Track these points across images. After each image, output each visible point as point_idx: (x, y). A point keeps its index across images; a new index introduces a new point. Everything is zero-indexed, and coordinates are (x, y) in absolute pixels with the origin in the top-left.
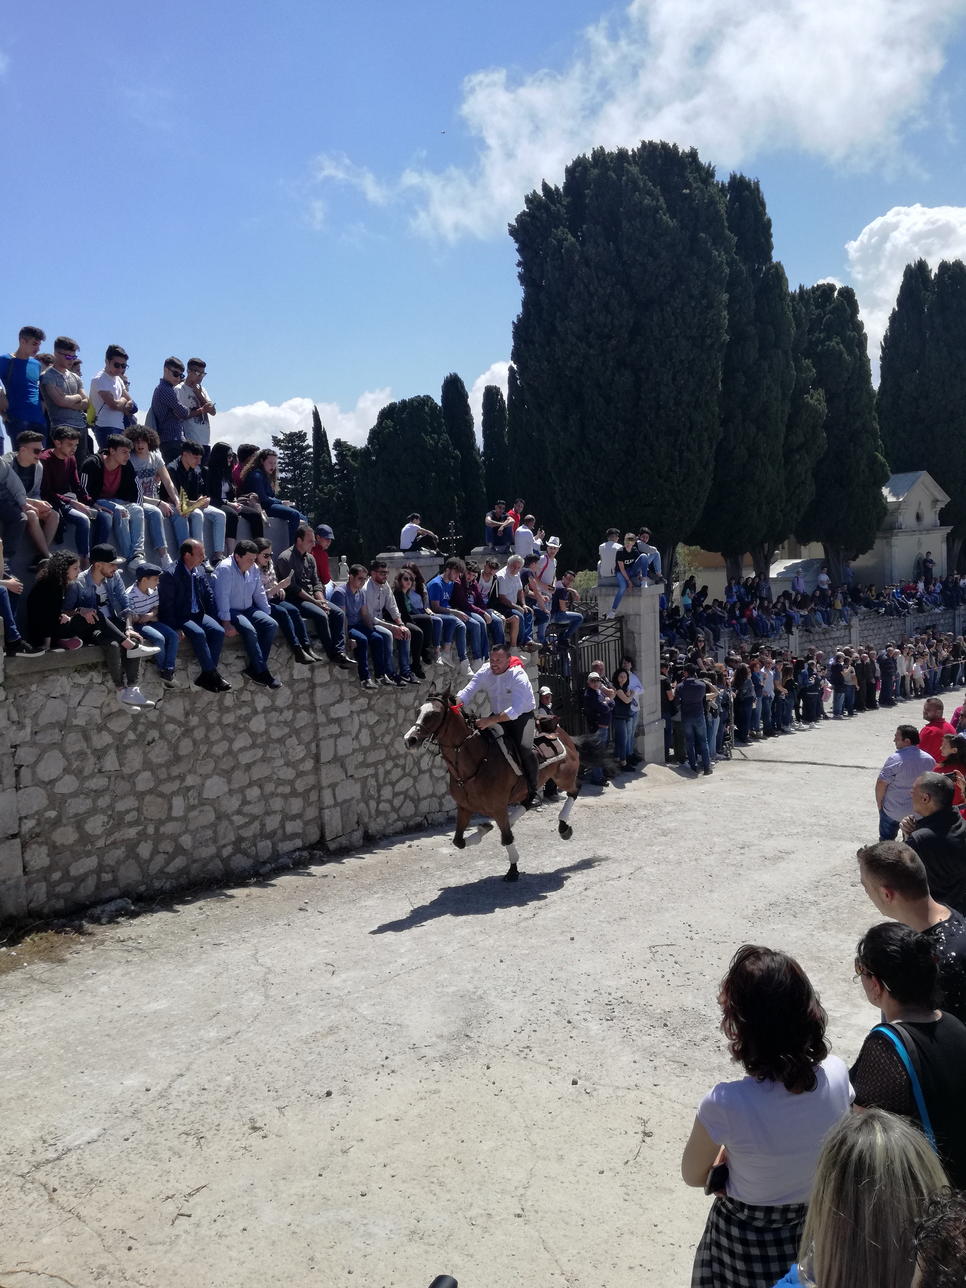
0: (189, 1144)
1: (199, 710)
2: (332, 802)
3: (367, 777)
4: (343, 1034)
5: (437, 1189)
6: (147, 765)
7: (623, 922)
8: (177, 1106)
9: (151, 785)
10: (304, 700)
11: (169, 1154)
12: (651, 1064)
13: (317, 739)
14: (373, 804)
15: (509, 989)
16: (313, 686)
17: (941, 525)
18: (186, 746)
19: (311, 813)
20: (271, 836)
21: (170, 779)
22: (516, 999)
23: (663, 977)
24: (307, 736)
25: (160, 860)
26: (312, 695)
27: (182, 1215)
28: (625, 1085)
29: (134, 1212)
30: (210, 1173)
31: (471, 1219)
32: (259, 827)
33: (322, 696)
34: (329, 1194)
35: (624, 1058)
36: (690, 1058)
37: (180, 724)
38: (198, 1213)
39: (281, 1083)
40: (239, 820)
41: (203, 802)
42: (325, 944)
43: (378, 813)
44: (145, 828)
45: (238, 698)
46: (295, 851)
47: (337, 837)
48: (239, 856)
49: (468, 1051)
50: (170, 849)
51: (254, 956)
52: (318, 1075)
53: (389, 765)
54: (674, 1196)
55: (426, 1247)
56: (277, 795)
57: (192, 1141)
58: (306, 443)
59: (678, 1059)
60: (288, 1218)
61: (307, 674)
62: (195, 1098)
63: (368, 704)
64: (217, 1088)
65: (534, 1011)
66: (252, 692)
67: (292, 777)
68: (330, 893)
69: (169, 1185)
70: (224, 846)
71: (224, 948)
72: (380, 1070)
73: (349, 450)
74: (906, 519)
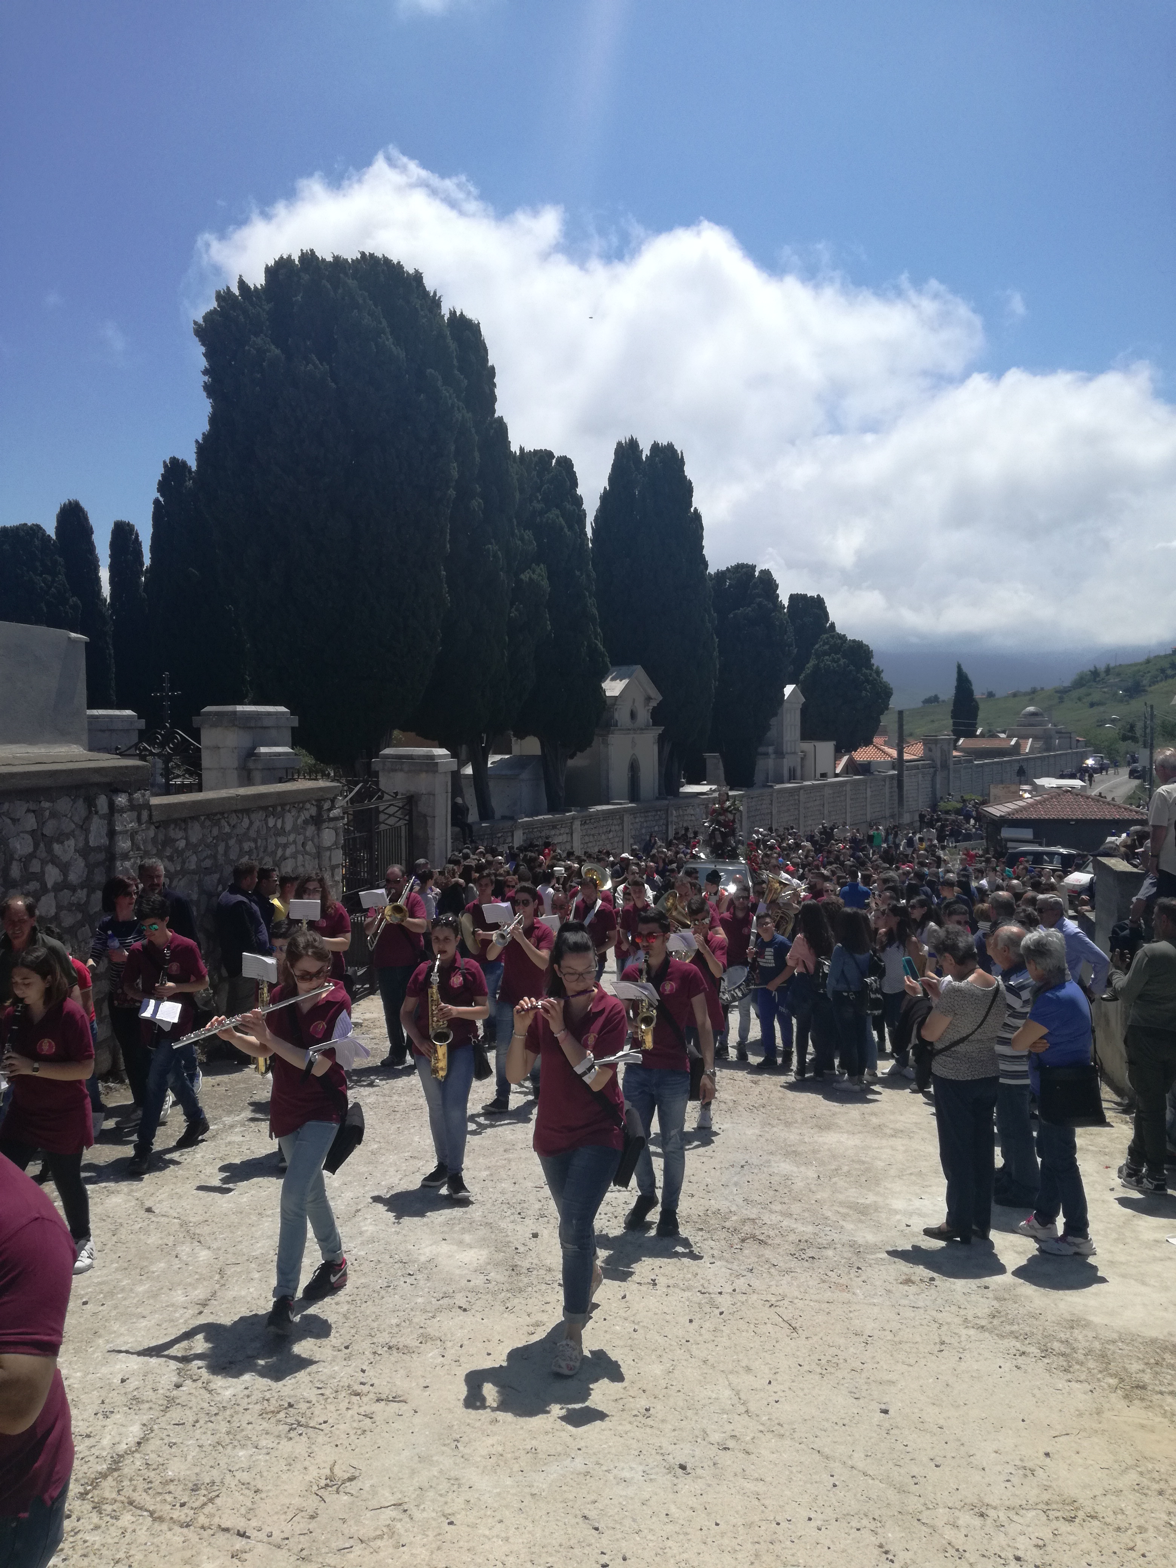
17: (653, 725)
74: (622, 715)
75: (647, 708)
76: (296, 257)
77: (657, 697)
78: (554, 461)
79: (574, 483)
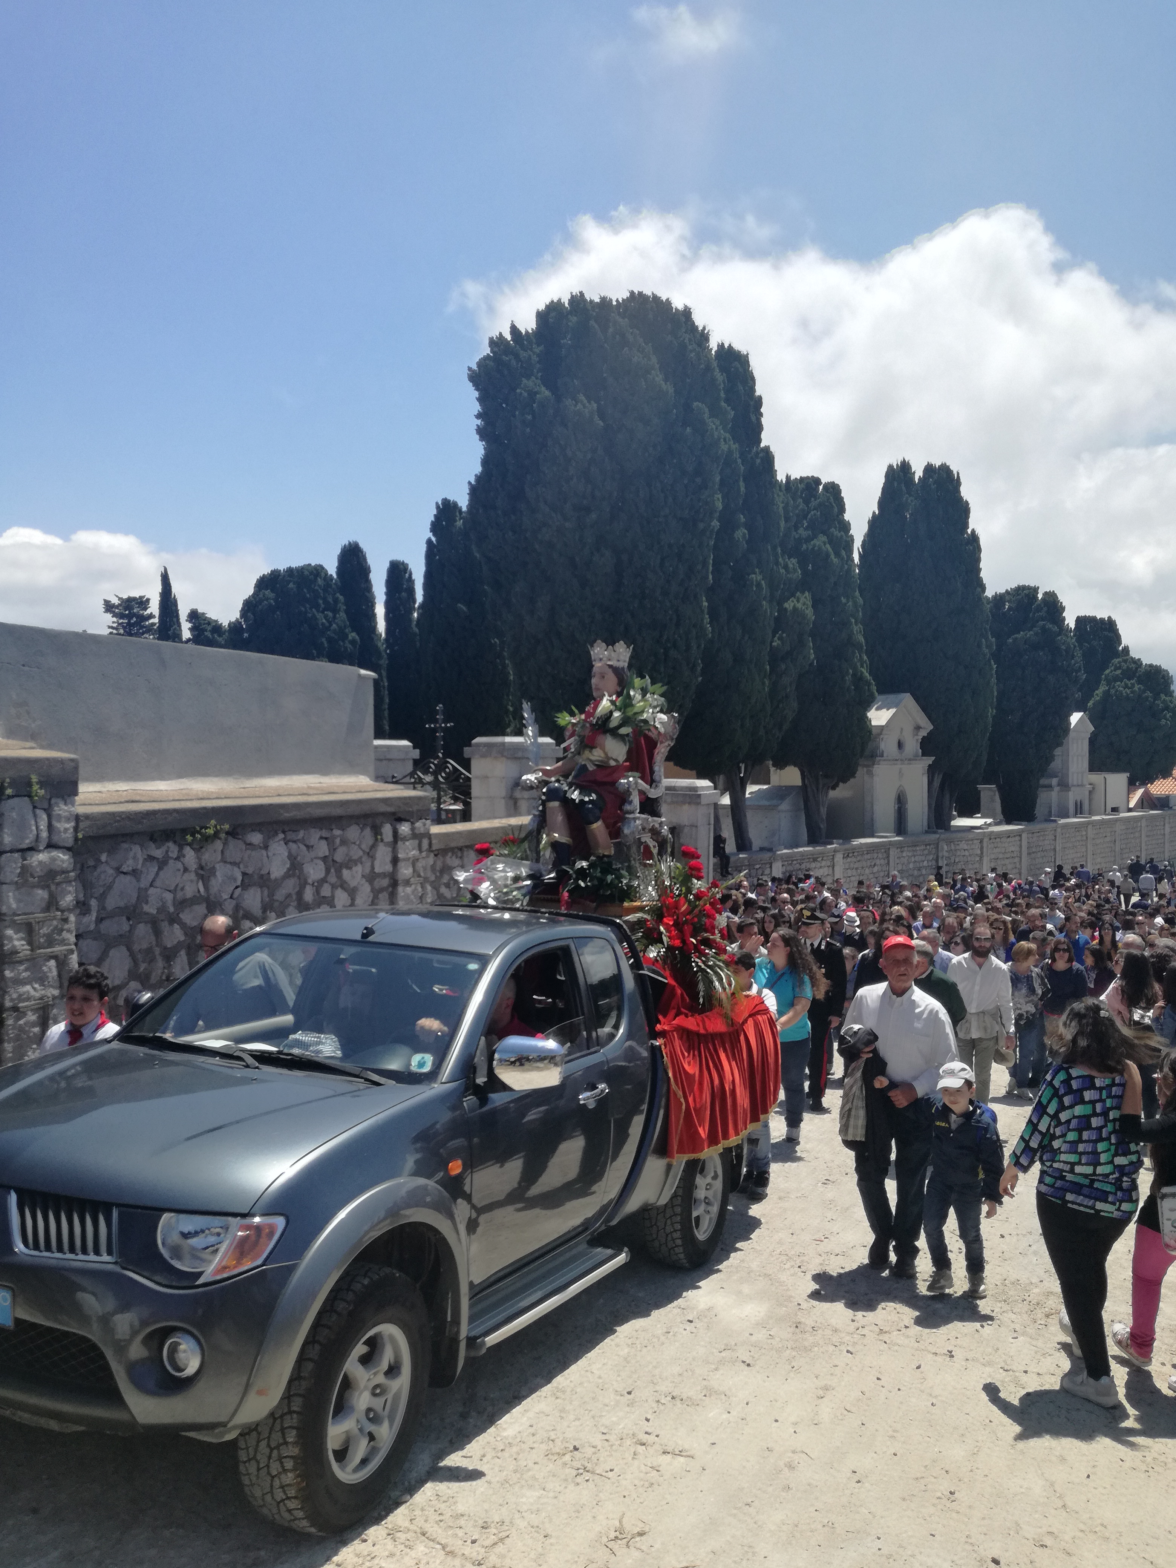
10: (383, 901)
17: (923, 755)
26: (392, 895)
33: (403, 897)
58: (148, 612)
73: (209, 623)
74: (888, 746)
75: (916, 737)
76: (566, 301)
77: (927, 726)
78: (821, 487)
79: (842, 509)
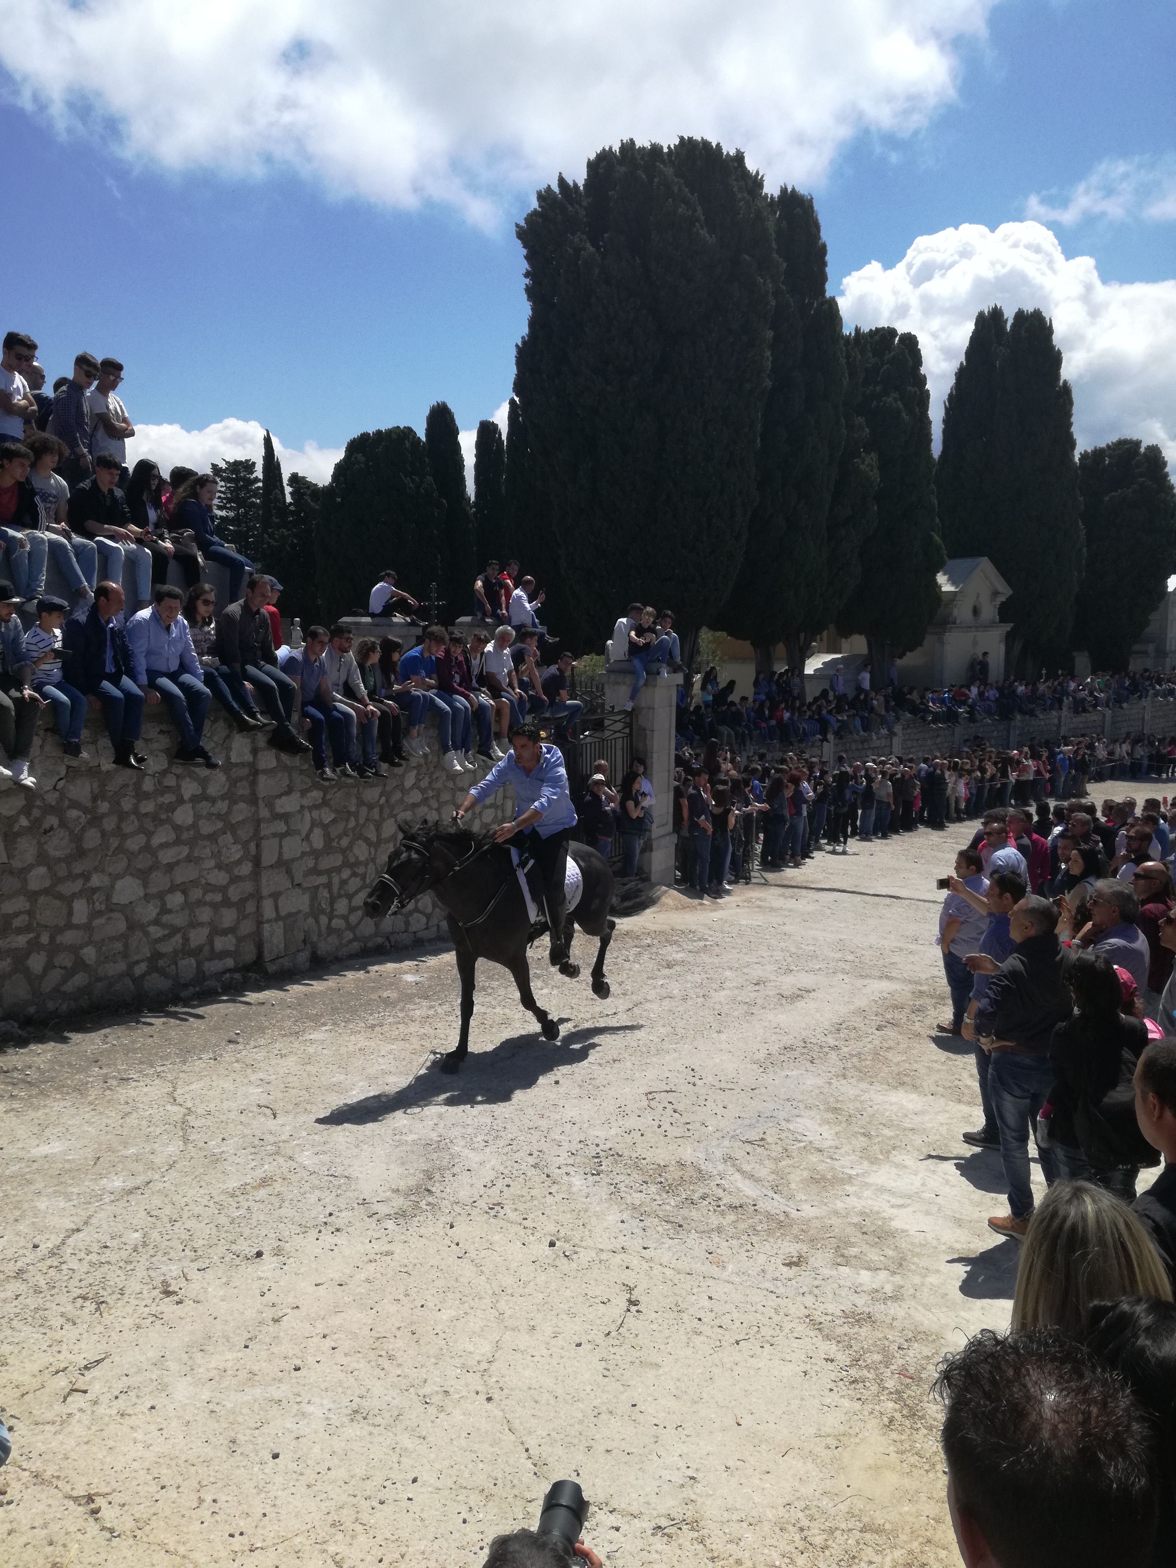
0: (86, 1310)
1: (111, 794)
2: (274, 915)
3: (317, 887)
4: (278, 1186)
5: (385, 1363)
6: (42, 858)
7: (617, 1065)
8: (71, 1266)
9: (47, 883)
10: (243, 790)
11: (62, 1321)
12: (642, 1224)
13: (258, 838)
14: (324, 920)
15: (480, 1138)
16: (255, 772)
17: (1000, 622)
18: (92, 839)
19: (247, 927)
20: (196, 952)
21: (71, 877)
22: (487, 1150)
23: (659, 1126)
24: (244, 833)
25: (55, 976)
26: (253, 783)
27: (76, 1390)
28: (611, 1247)
29: (17, 1387)
30: (111, 1343)
31: (424, 1396)
32: (181, 941)
33: (265, 786)
34: (256, 1369)
35: (610, 1218)
36: (685, 1218)
37: (86, 810)
38: (95, 1389)
39: (201, 1242)
40: (156, 932)
41: (111, 908)
42: (260, 1082)
43: (330, 930)
44: (38, 937)
45: (160, 783)
46: (224, 973)
47: (278, 958)
48: (155, 975)
49: (428, 1208)
50: (69, 964)
51: (171, 1094)
52: (247, 1232)
53: (346, 873)
54: (661, 1372)
55: (371, 1429)
56: (205, 904)
57: (90, 1306)
58: (254, 475)
59: (672, 1219)
60: (206, 1395)
61: (249, 758)
62: (94, 1258)
63: (323, 798)
64: (122, 1246)
65: (508, 1163)
66: (178, 776)
67: (225, 882)
68: (267, 1024)
69: (61, 1357)
70: (137, 962)
71: (134, 1084)
72: (322, 1229)
73: (308, 487)
74: (962, 612)
75: (994, 603)
76: (616, 149)
77: (1006, 591)
78: (896, 339)
79: (918, 363)
